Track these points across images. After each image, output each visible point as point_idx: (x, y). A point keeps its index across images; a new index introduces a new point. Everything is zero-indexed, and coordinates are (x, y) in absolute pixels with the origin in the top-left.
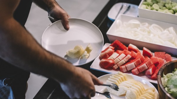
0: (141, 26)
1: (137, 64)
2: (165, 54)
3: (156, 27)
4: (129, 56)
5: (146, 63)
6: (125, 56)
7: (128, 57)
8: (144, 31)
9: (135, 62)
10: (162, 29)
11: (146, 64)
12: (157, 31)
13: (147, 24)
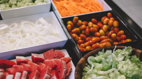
0: (10, 28)
1: (37, 77)
2: (54, 51)
3: (25, 24)
4: (25, 72)
5: (47, 72)
6: (20, 73)
7: (25, 74)
8: (16, 33)
9: (35, 77)
10: (32, 23)
11: (47, 74)
12: (30, 28)
13: (16, 25)
